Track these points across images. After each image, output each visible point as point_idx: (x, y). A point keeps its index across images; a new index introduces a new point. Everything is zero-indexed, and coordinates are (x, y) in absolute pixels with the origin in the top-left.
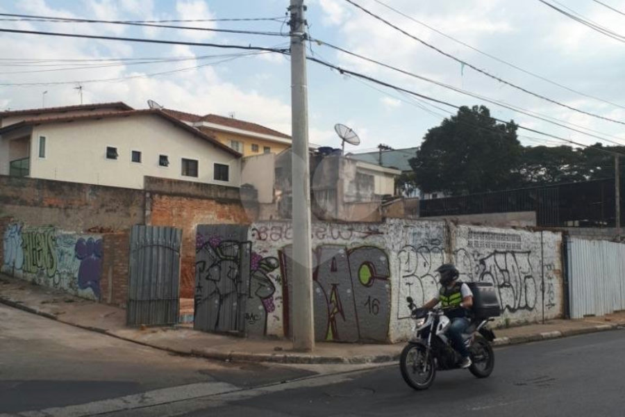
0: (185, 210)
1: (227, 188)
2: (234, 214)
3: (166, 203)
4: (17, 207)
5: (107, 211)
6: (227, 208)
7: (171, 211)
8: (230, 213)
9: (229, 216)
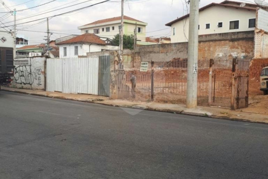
0: (212, 47)
1: (238, 33)
2: (241, 46)
3: (202, 46)
4: (153, 54)
5: (180, 52)
6: (236, 43)
7: (205, 48)
8: (238, 45)
9: (237, 47)
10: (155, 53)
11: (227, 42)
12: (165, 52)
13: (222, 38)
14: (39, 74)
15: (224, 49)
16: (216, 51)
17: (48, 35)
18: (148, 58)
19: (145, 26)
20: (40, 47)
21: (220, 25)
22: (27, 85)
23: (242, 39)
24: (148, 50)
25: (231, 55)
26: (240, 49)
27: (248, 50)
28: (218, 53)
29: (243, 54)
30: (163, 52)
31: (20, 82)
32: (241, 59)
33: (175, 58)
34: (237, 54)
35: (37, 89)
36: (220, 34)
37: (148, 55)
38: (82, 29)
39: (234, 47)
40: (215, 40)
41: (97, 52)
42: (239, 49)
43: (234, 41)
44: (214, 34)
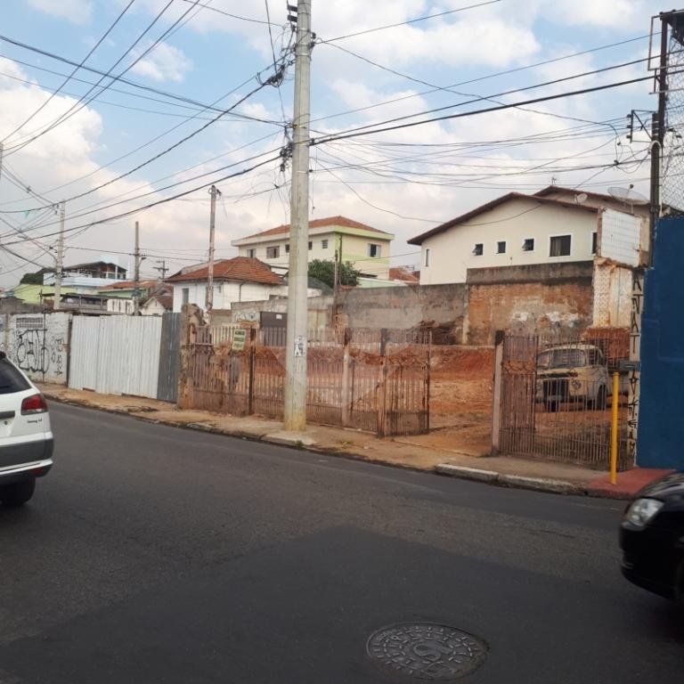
0: (504, 298)
2: (568, 296)
3: (483, 293)
4: (376, 310)
5: (434, 307)
6: (558, 289)
7: (488, 301)
8: (563, 294)
9: (561, 299)
10: (380, 306)
11: (538, 286)
12: (403, 306)
13: (528, 276)
14: (59, 351)
15: (530, 303)
16: (513, 307)
17: (137, 260)
18: (365, 318)
19: (388, 241)
20: (115, 288)
21: (529, 245)
22: (37, 372)
23: (572, 280)
24: (366, 300)
25: (545, 319)
26: (566, 303)
27: (584, 307)
28: (517, 313)
29: (574, 317)
30: (398, 305)
31: (26, 367)
32: (569, 328)
33: (423, 322)
34: (560, 316)
35: (55, 384)
36: (523, 267)
37: (364, 312)
38: (240, 246)
39: (553, 298)
40: (511, 282)
41: (256, 302)
42: (564, 303)
43: (553, 284)
44: (509, 267)
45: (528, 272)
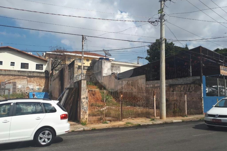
2: (36, 81)
3: (2, 78)
6: (32, 79)
9: (34, 82)
11: (25, 77)
15: (22, 82)
23: (37, 77)
25: (28, 87)
27: (41, 84)
28: (17, 85)
29: (38, 87)
32: (36, 90)
34: (33, 87)
39: (31, 81)
40: (15, 75)
43: (31, 77)
45: (21, 73)
